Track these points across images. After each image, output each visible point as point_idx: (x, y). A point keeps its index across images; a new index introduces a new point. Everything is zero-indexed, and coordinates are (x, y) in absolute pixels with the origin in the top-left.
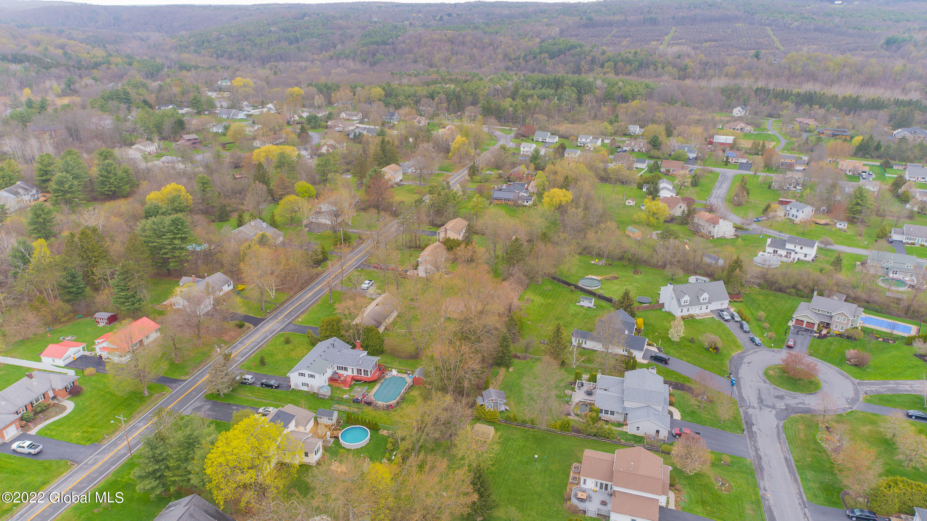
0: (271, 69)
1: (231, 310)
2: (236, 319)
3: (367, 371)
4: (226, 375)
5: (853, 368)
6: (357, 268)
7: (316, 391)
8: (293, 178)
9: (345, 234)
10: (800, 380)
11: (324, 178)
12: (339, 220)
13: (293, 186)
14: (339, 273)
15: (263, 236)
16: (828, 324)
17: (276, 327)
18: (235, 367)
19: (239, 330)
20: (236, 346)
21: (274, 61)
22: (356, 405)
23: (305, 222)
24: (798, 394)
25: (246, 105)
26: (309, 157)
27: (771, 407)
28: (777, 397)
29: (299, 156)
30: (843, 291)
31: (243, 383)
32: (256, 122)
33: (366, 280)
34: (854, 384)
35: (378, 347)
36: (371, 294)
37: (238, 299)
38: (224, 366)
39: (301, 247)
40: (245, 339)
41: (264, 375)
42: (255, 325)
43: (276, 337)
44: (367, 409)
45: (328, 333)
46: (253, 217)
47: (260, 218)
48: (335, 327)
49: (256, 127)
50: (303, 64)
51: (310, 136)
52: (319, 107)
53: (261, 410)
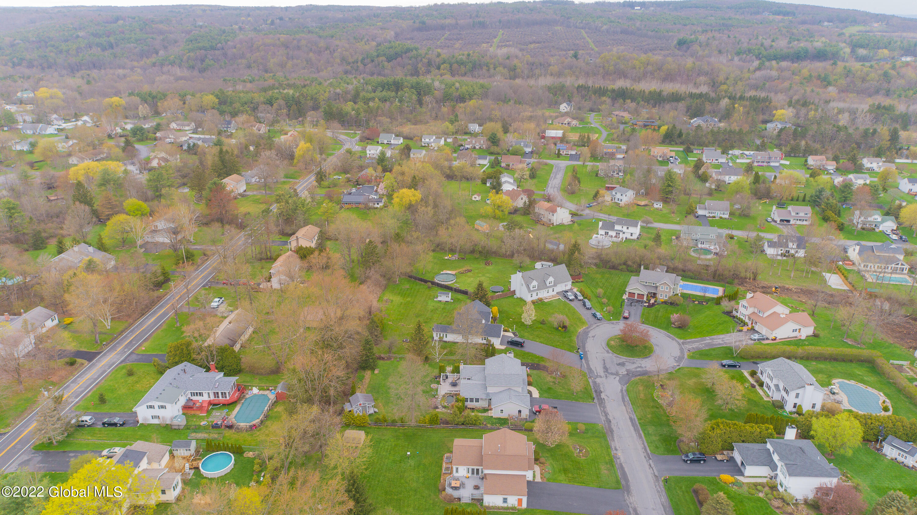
0: (83, 78)
1: (59, 348)
2: (65, 356)
3: (225, 393)
4: (58, 419)
5: (677, 330)
6: (204, 286)
7: (168, 422)
8: (121, 196)
9: (187, 252)
10: (636, 346)
11: (158, 194)
12: (179, 237)
13: (122, 205)
14: (184, 294)
15: (90, 262)
16: (655, 294)
17: (115, 360)
18: (69, 410)
19: (69, 368)
20: (68, 386)
21: (86, 69)
22: (215, 430)
23: (139, 243)
24: (635, 359)
25: (55, 119)
26: (138, 172)
27: (615, 374)
28: (619, 364)
29: (126, 171)
30: (664, 263)
31: (81, 426)
32: (70, 136)
33: (215, 297)
34: (679, 344)
35: (235, 366)
36: (223, 312)
37: (66, 334)
38: (55, 410)
39: (137, 269)
40: (78, 377)
41: (105, 414)
42: (90, 360)
43: (116, 371)
44: (228, 433)
45: (177, 359)
46: (76, 242)
47: (85, 243)
48: (185, 351)
49: (71, 143)
50: (121, 72)
51: (137, 150)
52: (145, 118)
53: (105, 453)
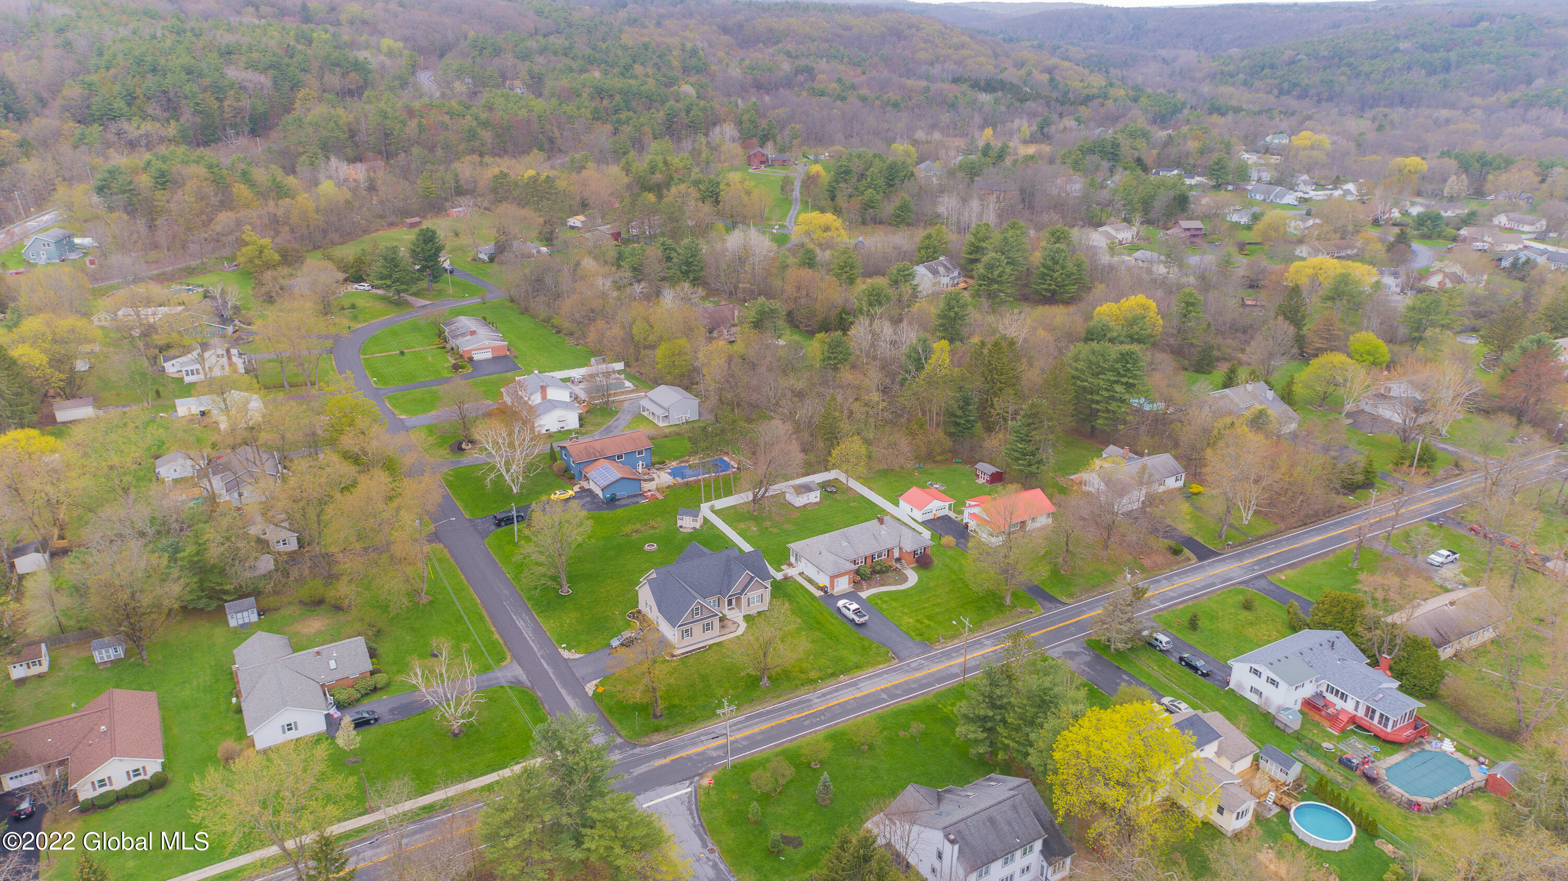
0: (1374, 119)
1: (1169, 521)
2: (1172, 538)
3: (1387, 719)
4: (1129, 620)
6: (1430, 519)
7: (1272, 711)
8: (1352, 324)
9: (1426, 450)
11: (1416, 334)
12: (1422, 420)
13: (1347, 338)
14: (1388, 519)
15: (1261, 414)
17: (1234, 575)
18: (1146, 614)
19: (1170, 556)
20: (1158, 581)
21: (1385, 106)
22: (1343, 770)
23: (1348, 407)
25: (1303, 181)
26: (1398, 290)
29: (1377, 285)
31: (1151, 644)
32: (1313, 212)
33: (1443, 547)
35: (1426, 683)
36: (1446, 579)
37: (1185, 507)
38: (1129, 605)
39: (1326, 449)
40: (1176, 575)
41: (1190, 646)
42: (1201, 558)
43: (1230, 591)
44: (1362, 787)
45: (1328, 620)
46: (1254, 377)
47: (1266, 382)
48: (1347, 614)
49: (1311, 222)
50: (1444, 113)
51: (1413, 252)
52: (1451, 199)
53: (1166, 700)
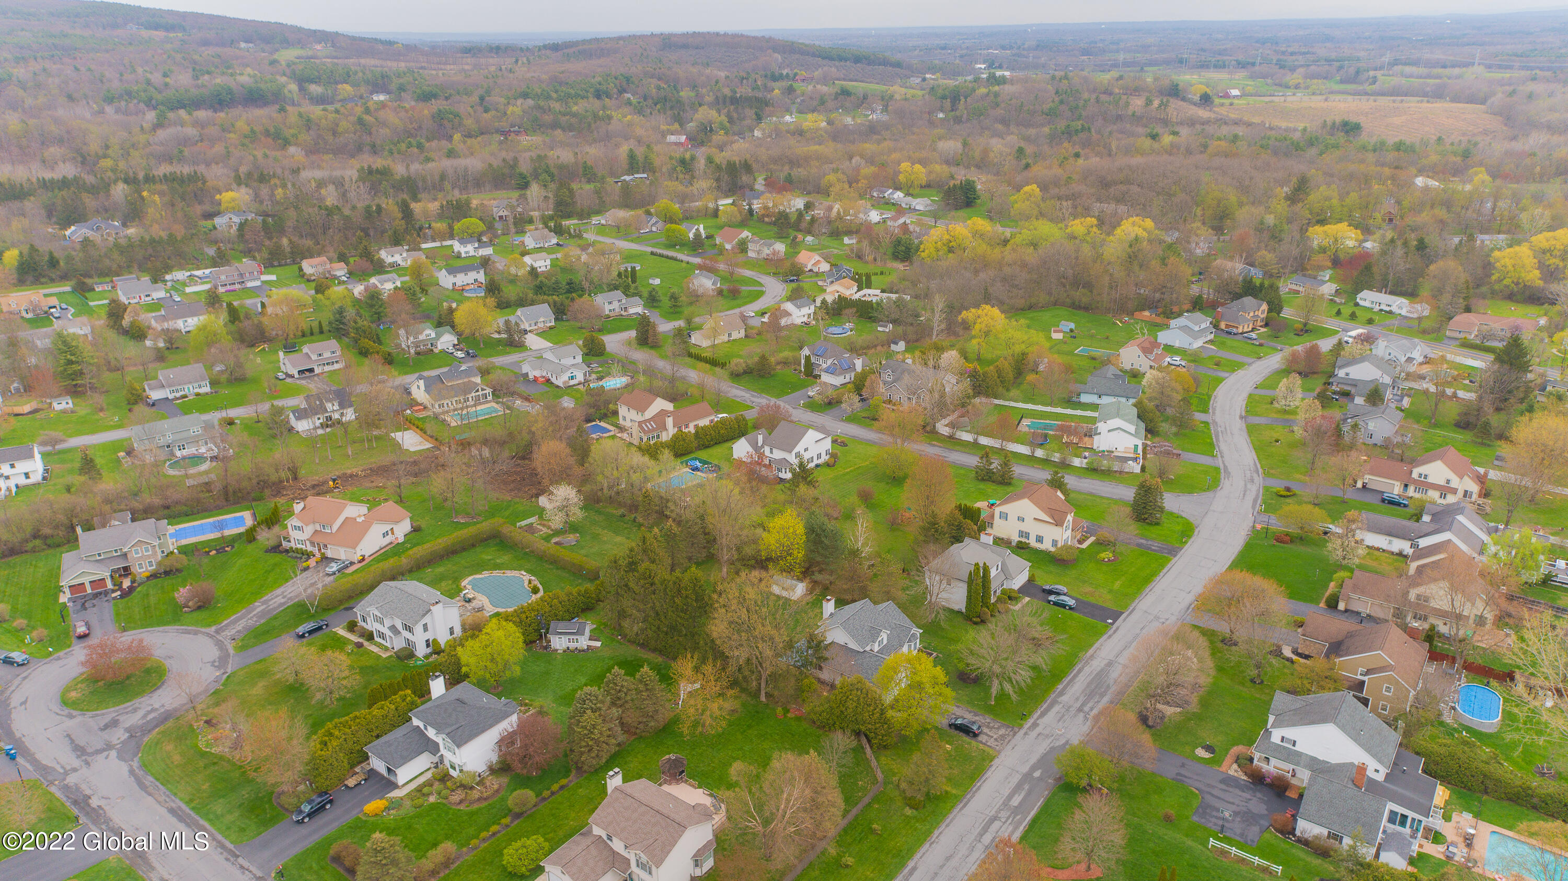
5: (196, 615)
10: (128, 678)
16: (126, 569)
24: (136, 702)
27: (103, 750)
28: (106, 727)
30: (123, 507)
34: (211, 637)
